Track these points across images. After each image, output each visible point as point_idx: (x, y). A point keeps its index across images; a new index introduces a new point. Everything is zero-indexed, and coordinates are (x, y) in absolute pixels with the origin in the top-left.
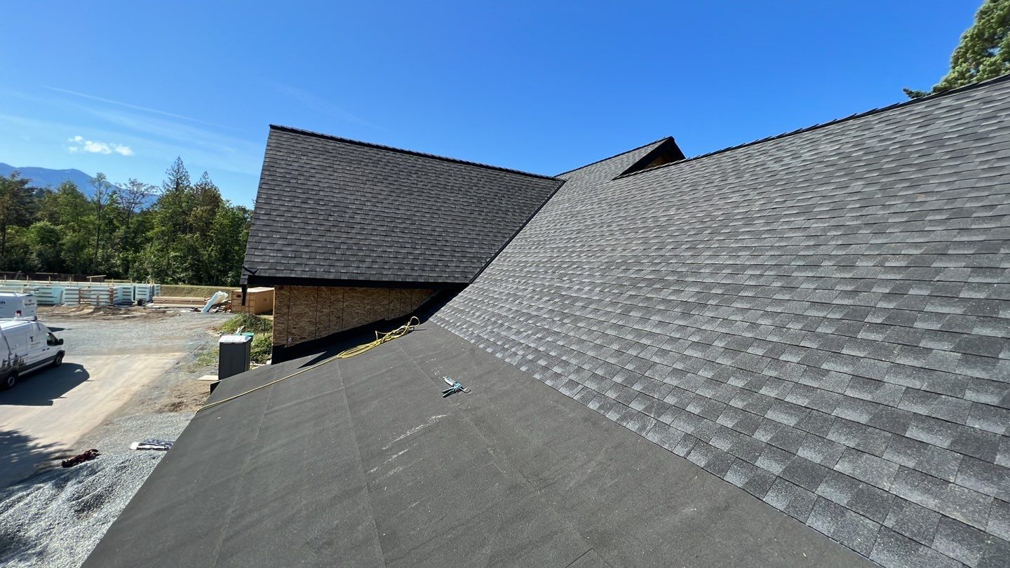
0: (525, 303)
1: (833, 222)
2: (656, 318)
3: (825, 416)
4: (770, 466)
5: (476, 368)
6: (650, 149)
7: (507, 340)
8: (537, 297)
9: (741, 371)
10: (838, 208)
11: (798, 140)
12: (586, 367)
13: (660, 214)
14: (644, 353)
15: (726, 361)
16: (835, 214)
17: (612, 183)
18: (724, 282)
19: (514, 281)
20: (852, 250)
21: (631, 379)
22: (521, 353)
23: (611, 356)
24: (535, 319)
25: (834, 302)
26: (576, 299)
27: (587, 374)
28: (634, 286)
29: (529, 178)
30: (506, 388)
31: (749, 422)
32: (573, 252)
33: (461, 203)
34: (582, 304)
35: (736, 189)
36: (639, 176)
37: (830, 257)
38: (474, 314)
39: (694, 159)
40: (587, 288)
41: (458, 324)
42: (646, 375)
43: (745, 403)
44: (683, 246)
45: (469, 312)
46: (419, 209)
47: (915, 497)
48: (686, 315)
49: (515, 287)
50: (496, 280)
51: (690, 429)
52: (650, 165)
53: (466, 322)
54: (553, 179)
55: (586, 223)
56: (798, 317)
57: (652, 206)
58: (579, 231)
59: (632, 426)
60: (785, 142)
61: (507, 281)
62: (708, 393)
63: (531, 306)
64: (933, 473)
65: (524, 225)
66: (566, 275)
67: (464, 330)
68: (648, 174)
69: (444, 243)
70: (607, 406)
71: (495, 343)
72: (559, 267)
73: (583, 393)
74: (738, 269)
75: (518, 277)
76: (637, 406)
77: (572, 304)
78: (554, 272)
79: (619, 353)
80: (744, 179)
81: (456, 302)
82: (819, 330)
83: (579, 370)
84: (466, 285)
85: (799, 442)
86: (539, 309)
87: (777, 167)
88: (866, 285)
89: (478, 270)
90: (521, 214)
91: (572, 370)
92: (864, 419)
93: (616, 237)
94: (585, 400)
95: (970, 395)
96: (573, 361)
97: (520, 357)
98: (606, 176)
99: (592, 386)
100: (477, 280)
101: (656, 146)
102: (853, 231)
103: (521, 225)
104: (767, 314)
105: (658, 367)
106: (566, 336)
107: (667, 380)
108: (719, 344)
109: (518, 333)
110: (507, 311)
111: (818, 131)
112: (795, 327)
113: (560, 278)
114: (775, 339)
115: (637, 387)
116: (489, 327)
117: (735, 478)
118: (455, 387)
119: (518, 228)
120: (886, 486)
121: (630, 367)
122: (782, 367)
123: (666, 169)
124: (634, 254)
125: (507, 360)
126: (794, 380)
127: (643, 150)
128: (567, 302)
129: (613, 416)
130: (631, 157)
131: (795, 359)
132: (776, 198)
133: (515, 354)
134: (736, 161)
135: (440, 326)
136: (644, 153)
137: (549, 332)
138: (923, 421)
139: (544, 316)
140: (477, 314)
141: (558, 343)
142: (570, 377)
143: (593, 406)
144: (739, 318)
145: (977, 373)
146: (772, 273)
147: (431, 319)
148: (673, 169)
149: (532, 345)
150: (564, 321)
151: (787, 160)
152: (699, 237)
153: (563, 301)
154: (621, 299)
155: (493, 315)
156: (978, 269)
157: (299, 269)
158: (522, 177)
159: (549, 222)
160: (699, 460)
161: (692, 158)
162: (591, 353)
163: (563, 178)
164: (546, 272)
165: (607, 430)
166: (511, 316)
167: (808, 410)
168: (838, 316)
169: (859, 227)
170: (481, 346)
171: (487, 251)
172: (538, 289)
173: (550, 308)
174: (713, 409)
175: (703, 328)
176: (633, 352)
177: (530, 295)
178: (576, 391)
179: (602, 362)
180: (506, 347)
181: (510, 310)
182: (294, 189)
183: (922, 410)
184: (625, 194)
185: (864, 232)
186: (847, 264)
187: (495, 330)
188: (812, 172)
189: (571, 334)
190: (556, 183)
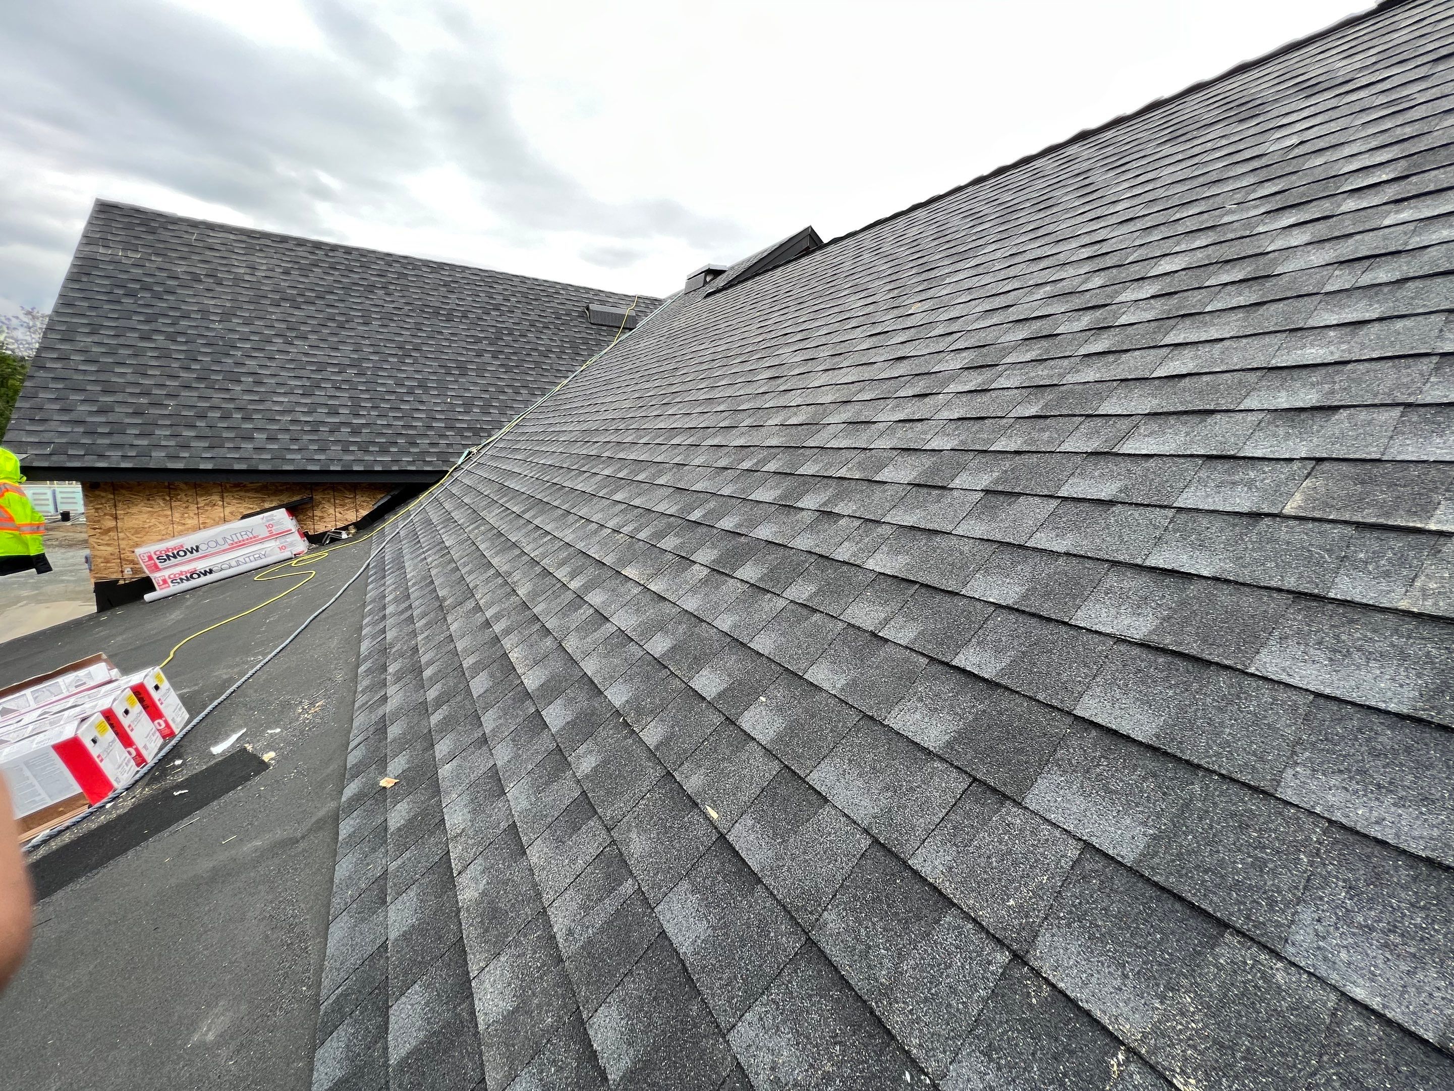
33: (462, 338)
46: (377, 349)
157: (116, 454)
182: (128, 315)
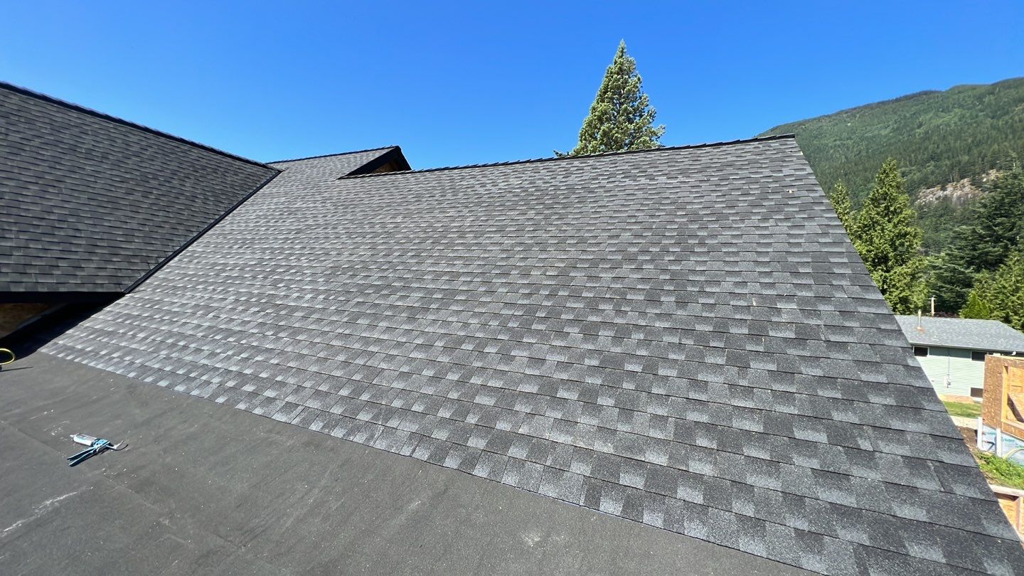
0: (223, 316)
1: (518, 240)
2: (384, 324)
3: (513, 392)
4: (477, 443)
5: (137, 411)
6: (377, 155)
7: (194, 366)
8: (241, 308)
9: (457, 365)
10: (520, 229)
11: (496, 171)
12: (308, 384)
13: (388, 220)
14: (371, 361)
15: (444, 359)
16: (520, 234)
17: (337, 182)
18: (443, 287)
19: (205, 289)
20: (528, 262)
21: (358, 389)
22: (216, 380)
23: (337, 368)
24: (239, 336)
25: (518, 302)
26: (296, 309)
27: (308, 392)
28: (362, 293)
29: (230, 160)
30: (192, 430)
31: (463, 409)
32: (291, 255)
33: (107, 176)
34: (302, 314)
35: (453, 205)
36: (367, 180)
37: (516, 267)
38: (134, 336)
39: (419, 172)
40: (309, 296)
41: (103, 353)
42: (374, 382)
43: (460, 393)
44: (409, 254)
45: (124, 334)
47: (562, 438)
48: (411, 319)
49: (207, 296)
50: (175, 287)
51: (414, 428)
52: (377, 170)
53: (118, 349)
54: (264, 166)
55: (307, 223)
56: (496, 315)
57: (380, 212)
58: (299, 231)
59: (359, 438)
60: (488, 171)
61: (194, 289)
62: (429, 391)
63: (233, 320)
64: (570, 419)
65: (222, 218)
66: (282, 281)
67: (116, 360)
68: (376, 179)
69: (71, 233)
70: (332, 423)
71: (173, 373)
72: (273, 272)
73: (303, 415)
74: (455, 276)
75: (212, 284)
76: (364, 417)
77: (290, 315)
78: (265, 278)
79: (346, 363)
80: (458, 197)
81: (100, 320)
82: (510, 325)
83: (299, 389)
84: (121, 295)
85: (496, 418)
86: (244, 323)
87: (482, 191)
88: (535, 288)
89: (143, 274)
90: (217, 203)
91: (289, 391)
92: (534, 389)
93: (341, 241)
94: (306, 422)
95: (587, 362)
96: (291, 381)
97: (215, 387)
98: (331, 174)
99: (314, 404)
100: (141, 288)
101: (384, 152)
102: (528, 248)
103: (217, 217)
104: (475, 315)
105: (386, 373)
106: (282, 352)
107: (395, 385)
108: (439, 344)
109: (213, 355)
110: (193, 329)
111: (509, 167)
112: (494, 323)
113: (274, 284)
114: (481, 335)
115: (365, 397)
116: (164, 352)
117: (451, 462)
118: (95, 447)
119: (212, 221)
120: (547, 435)
121: (357, 377)
122: (485, 358)
123: (393, 177)
124: (362, 259)
125: (195, 393)
126: (494, 367)
127: (371, 154)
128: (283, 312)
129: (338, 433)
130: (358, 159)
131: (493, 350)
132: (481, 216)
133: (208, 383)
134: (452, 180)
135: (63, 359)
136: (372, 157)
137: (258, 350)
138: (565, 384)
139: (252, 331)
140: (141, 335)
141: (272, 361)
142: (286, 400)
143: (315, 427)
144: (454, 319)
145: (591, 347)
146: (479, 280)
147: (43, 350)
148: (399, 177)
149: (234, 368)
150: (280, 335)
151: (489, 186)
152: (423, 246)
153: (277, 312)
154: (348, 307)
155: (170, 334)
156: (590, 278)
158: (219, 157)
159: (259, 217)
160: (422, 454)
161: (416, 170)
162: (314, 369)
163: (278, 167)
164: (254, 278)
165: (332, 449)
166: (201, 334)
167: (503, 390)
168: (520, 313)
169: (532, 245)
170: (149, 380)
171: (159, 247)
172: (243, 299)
173: (260, 320)
174: (434, 404)
175: (426, 330)
176: (360, 361)
177: (230, 307)
178: (293, 415)
179: (325, 377)
180: (192, 375)
181: (199, 326)
183: (565, 376)
184: (352, 196)
185: (536, 249)
186: (526, 275)
187: (173, 355)
188: (505, 198)
189: (289, 349)
190: (268, 172)
